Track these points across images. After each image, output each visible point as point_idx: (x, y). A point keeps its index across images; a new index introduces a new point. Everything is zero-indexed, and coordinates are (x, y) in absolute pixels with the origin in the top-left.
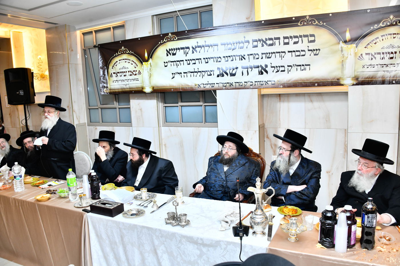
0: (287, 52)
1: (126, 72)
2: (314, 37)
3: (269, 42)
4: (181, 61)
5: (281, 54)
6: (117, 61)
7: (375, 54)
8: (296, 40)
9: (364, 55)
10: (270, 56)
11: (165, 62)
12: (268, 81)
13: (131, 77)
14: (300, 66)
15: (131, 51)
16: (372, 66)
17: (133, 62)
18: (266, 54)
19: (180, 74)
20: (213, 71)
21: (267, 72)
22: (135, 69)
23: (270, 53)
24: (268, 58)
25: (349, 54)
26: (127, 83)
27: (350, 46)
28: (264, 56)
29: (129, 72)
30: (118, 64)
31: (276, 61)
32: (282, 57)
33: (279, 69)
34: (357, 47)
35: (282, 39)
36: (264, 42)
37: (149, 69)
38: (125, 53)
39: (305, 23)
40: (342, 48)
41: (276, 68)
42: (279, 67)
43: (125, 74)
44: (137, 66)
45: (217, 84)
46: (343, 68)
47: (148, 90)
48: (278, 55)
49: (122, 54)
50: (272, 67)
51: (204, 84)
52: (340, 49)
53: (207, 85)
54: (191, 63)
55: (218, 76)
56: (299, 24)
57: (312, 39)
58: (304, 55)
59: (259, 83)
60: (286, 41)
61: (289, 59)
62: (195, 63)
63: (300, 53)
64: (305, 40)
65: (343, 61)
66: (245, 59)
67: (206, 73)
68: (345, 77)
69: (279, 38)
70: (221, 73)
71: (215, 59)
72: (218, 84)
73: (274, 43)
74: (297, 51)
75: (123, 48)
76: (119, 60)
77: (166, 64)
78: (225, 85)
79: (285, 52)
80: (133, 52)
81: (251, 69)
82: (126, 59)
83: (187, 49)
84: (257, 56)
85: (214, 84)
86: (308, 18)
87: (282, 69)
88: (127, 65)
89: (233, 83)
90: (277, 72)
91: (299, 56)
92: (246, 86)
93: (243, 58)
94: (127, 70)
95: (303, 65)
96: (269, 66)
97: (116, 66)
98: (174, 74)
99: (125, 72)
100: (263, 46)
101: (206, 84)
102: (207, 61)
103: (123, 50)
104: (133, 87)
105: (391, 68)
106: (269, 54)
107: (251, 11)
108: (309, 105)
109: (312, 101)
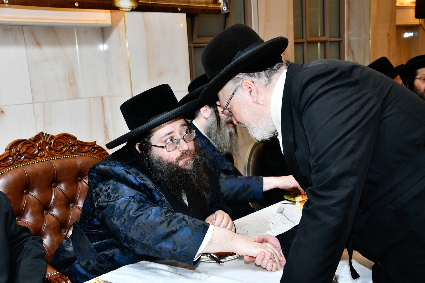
108: (35, 52)
109: (38, 44)
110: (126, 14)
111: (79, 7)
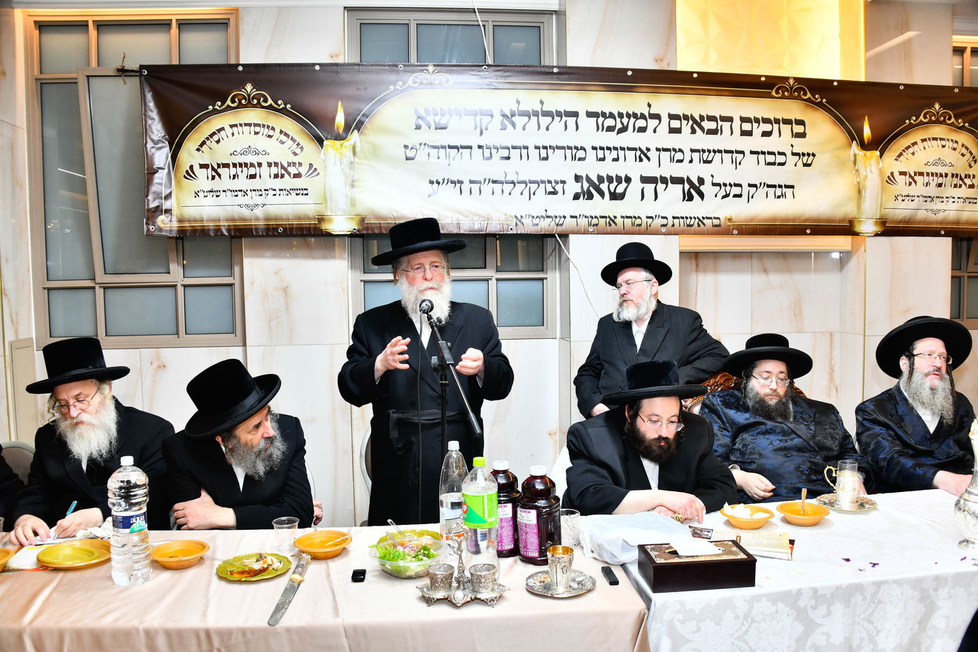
0: (747, 153)
1: (260, 165)
2: (803, 127)
3: (708, 125)
4: (463, 147)
5: (735, 155)
6: (222, 129)
7: (915, 173)
8: (767, 127)
9: (896, 175)
10: (710, 159)
11: (406, 147)
12: (703, 218)
13: (278, 184)
14: (774, 186)
15: (280, 102)
16: (911, 198)
17: (286, 135)
18: (702, 153)
19: (458, 185)
20: (563, 182)
21: (702, 195)
22: (296, 159)
23: (709, 151)
24: (706, 162)
25: (868, 171)
26: (260, 200)
27: (869, 153)
28: (696, 156)
29: (270, 165)
30: (225, 137)
31: (722, 170)
32: (737, 164)
33: (730, 190)
34: (881, 157)
35: (737, 122)
36: (696, 124)
37: (346, 161)
38: (254, 106)
39: (786, 93)
40: (855, 156)
41: (723, 187)
42: (730, 185)
43: (252, 171)
44: (302, 148)
45: (572, 217)
46: (861, 198)
47: (340, 224)
48: (727, 157)
49: (240, 106)
50: (714, 184)
51: (534, 217)
52: (852, 159)
53: (542, 219)
54: (496, 156)
55: (576, 197)
56: (774, 93)
57: (799, 129)
58: (783, 164)
59: (682, 221)
60: (747, 127)
61: (751, 170)
62: (508, 158)
63: (774, 159)
64: (786, 129)
65: (858, 183)
66: (649, 159)
67: (542, 186)
68: (864, 217)
69: (730, 119)
70: (585, 190)
71: (569, 152)
72: (576, 217)
73: (719, 128)
74: (770, 153)
75: (249, 87)
76: (232, 126)
77: (410, 154)
78: (595, 221)
79: (743, 152)
80: (289, 106)
81: (665, 185)
82: (258, 125)
83: (484, 117)
84: (679, 156)
85: (563, 219)
86: (791, 82)
87: (736, 190)
88: (261, 142)
89: (615, 217)
90: (723, 197)
91: (773, 164)
92: (650, 226)
93: (643, 155)
94: (264, 160)
95: (780, 186)
96: (708, 181)
97: (218, 142)
98: (438, 183)
99: (252, 165)
100: (694, 131)
101: (537, 217)
102: (546, 156)
103: (249, 96)
104: (284, 217)
105: (937, 205)
106: (707, 153)
107: (667, 45)
108: (760, 279)
109: (765, 271)
110: (868, 239)
111: (810, 234)
